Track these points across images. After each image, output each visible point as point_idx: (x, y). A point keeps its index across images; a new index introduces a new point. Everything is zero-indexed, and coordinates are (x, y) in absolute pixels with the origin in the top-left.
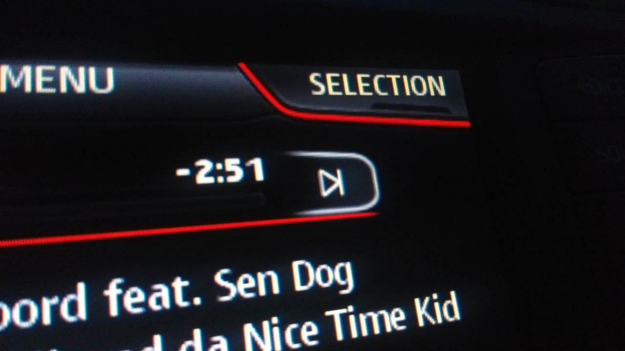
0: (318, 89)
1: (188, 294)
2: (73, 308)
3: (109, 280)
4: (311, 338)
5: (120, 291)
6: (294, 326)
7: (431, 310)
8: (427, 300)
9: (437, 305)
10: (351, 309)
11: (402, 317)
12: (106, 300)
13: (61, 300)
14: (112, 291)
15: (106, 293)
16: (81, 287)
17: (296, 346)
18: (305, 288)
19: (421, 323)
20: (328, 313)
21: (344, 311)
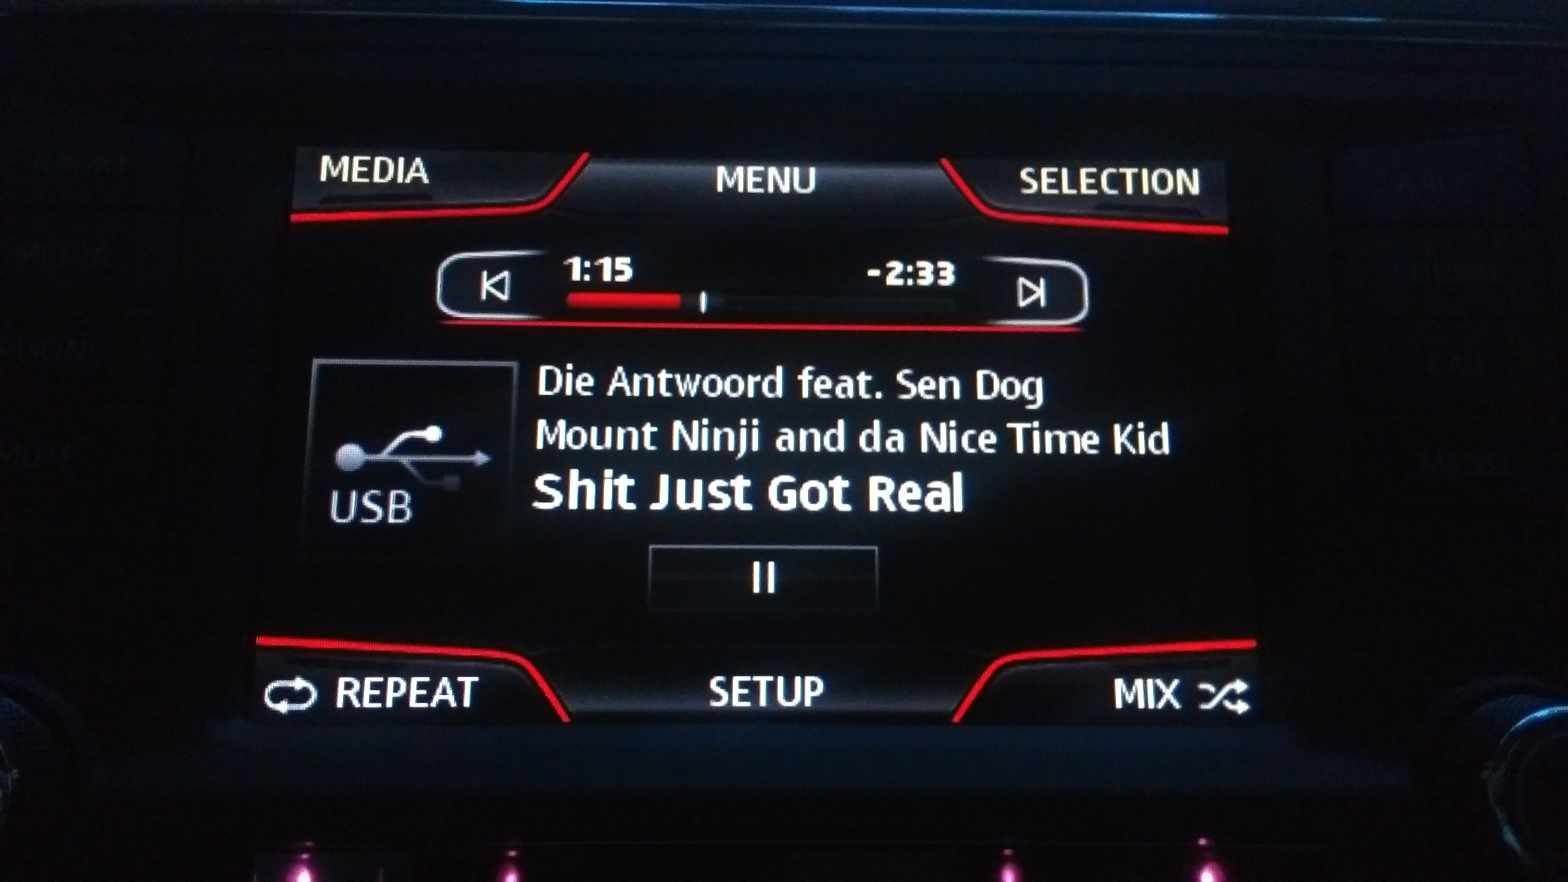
0: (1029, 186)
1: (871, 388)
2: (772, 386)
3: (803, 367)
4: (988, 446)
5: (811, 377)
6: (972, 432)
7: (1133, 438)
8: (1130, 427)
9: (1141, 435)
10: (1036, 424)
11: (1096, 440)
12: (800, 382)
13: (763, 379)
14: (805, 376)
15: (800, 377)
16: (779, 369)
17: (972, 451)
18: (987, 397)
19: (1118, 450)
20: (1010, 425)
21: (1028, 425)
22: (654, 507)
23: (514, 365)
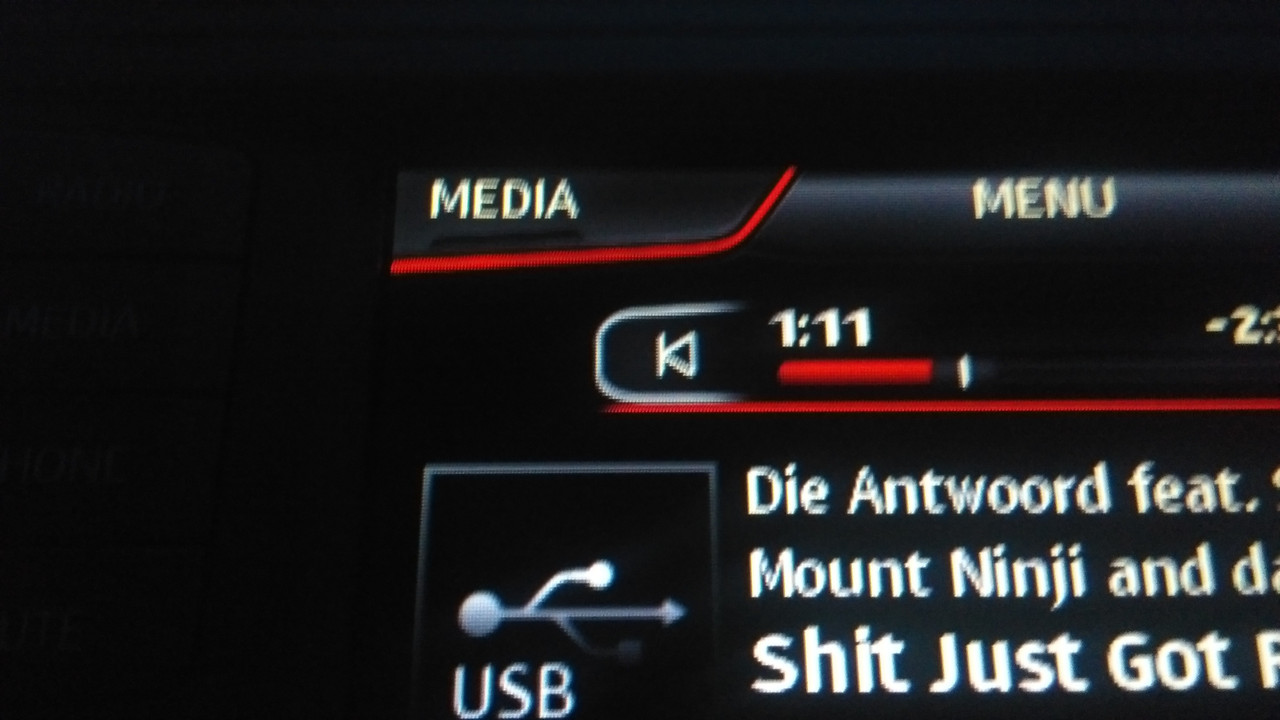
1: (1238, 496)
2: (1093, 494)
3: (1133, 466)
5: (1148, 481)
12: (1132, 489)
13: (1077, 485)
14: (1140, 479)
15: (1130, 483)
16: (1100, 469)
22: (937, 687)
23: (710, 468)
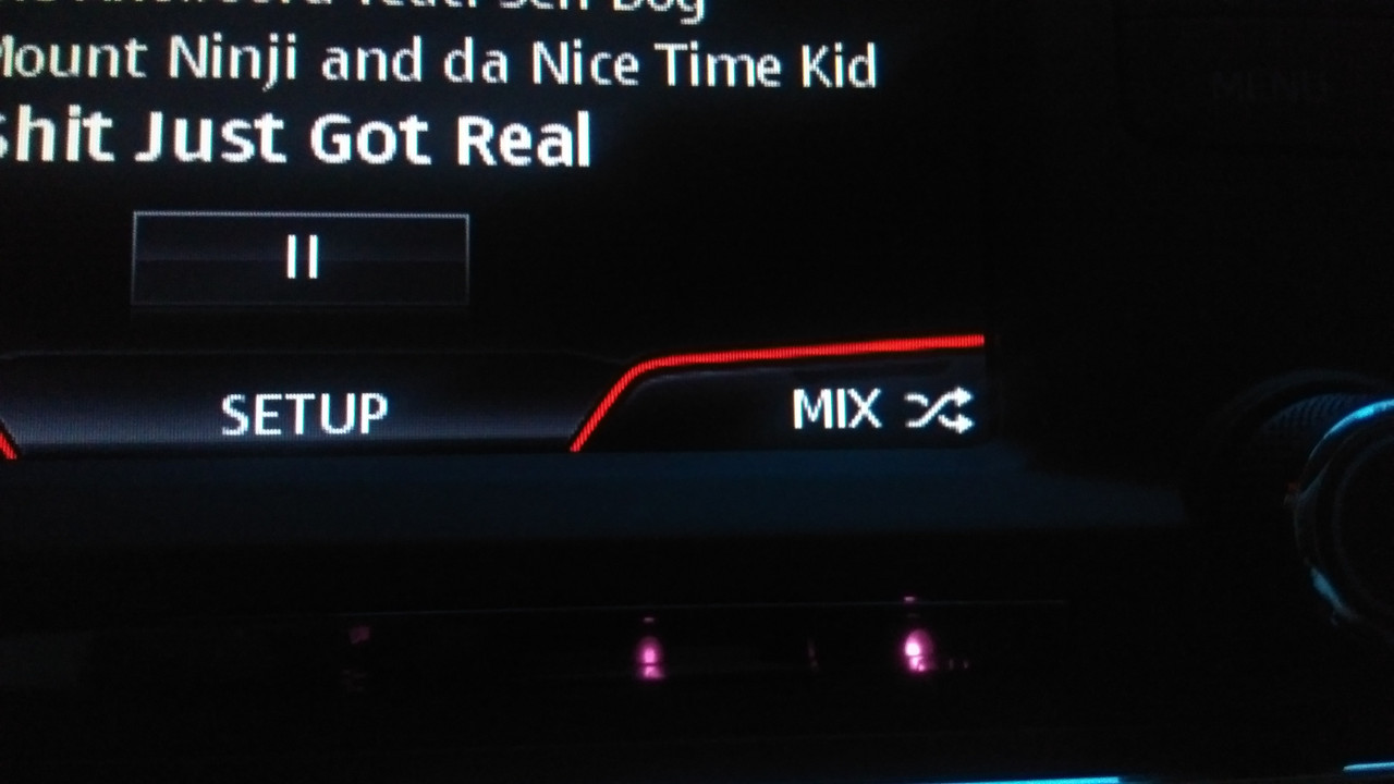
4: (627, 75)
6: (605, 55)
7: (828, 66)
8: (823, 51)
9: (839, 61)
10: (695, 45)
11: (777, 68)
17: (605, 82)
18: (627, 8)
19: (807, 82)
20: (658, 46)
21: (684, 47)
22: (142, 157)
